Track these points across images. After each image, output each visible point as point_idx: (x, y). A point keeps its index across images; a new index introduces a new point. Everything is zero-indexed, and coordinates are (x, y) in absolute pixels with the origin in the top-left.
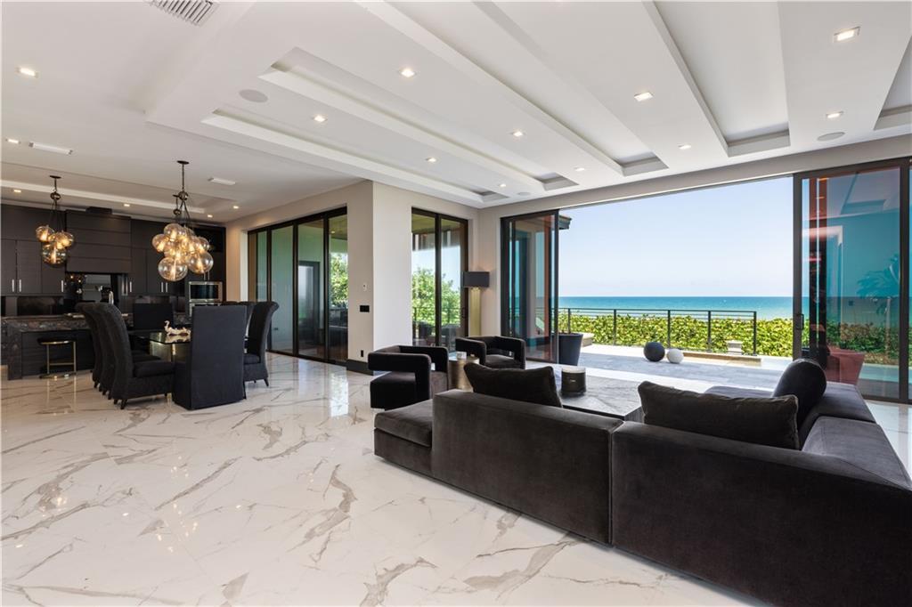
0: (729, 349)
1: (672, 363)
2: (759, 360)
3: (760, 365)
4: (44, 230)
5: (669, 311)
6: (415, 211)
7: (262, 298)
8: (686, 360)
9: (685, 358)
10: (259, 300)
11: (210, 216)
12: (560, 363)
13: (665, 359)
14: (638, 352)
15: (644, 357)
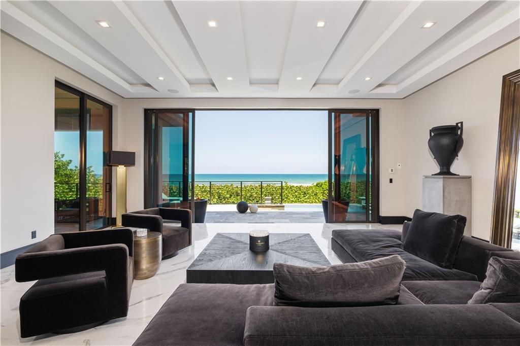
0: (266, 202)
1: (252, 213)
2: (284, 206)
3: (284, 209)
5: (241, 182)
6: (59, 84)
8: (260, 210)
9: (259, 209)
12: (195, 223)
13: (249, 211)
14: (234, 208)
15: (237, 211)
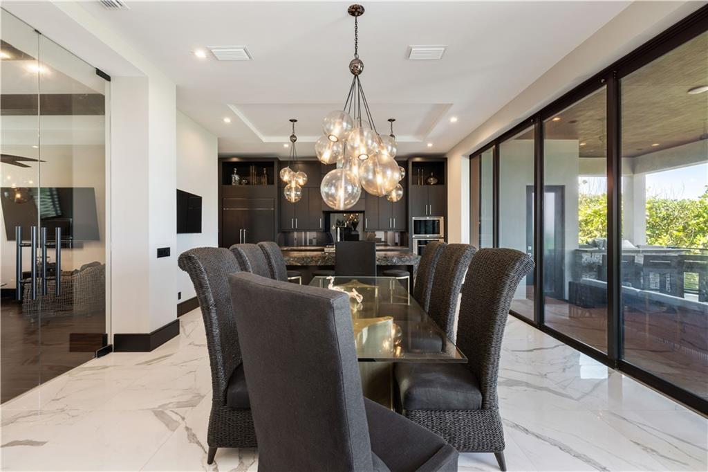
4: (285, 171)
7: (487, 243)
10: (483, 247)
11: (430, 145)
